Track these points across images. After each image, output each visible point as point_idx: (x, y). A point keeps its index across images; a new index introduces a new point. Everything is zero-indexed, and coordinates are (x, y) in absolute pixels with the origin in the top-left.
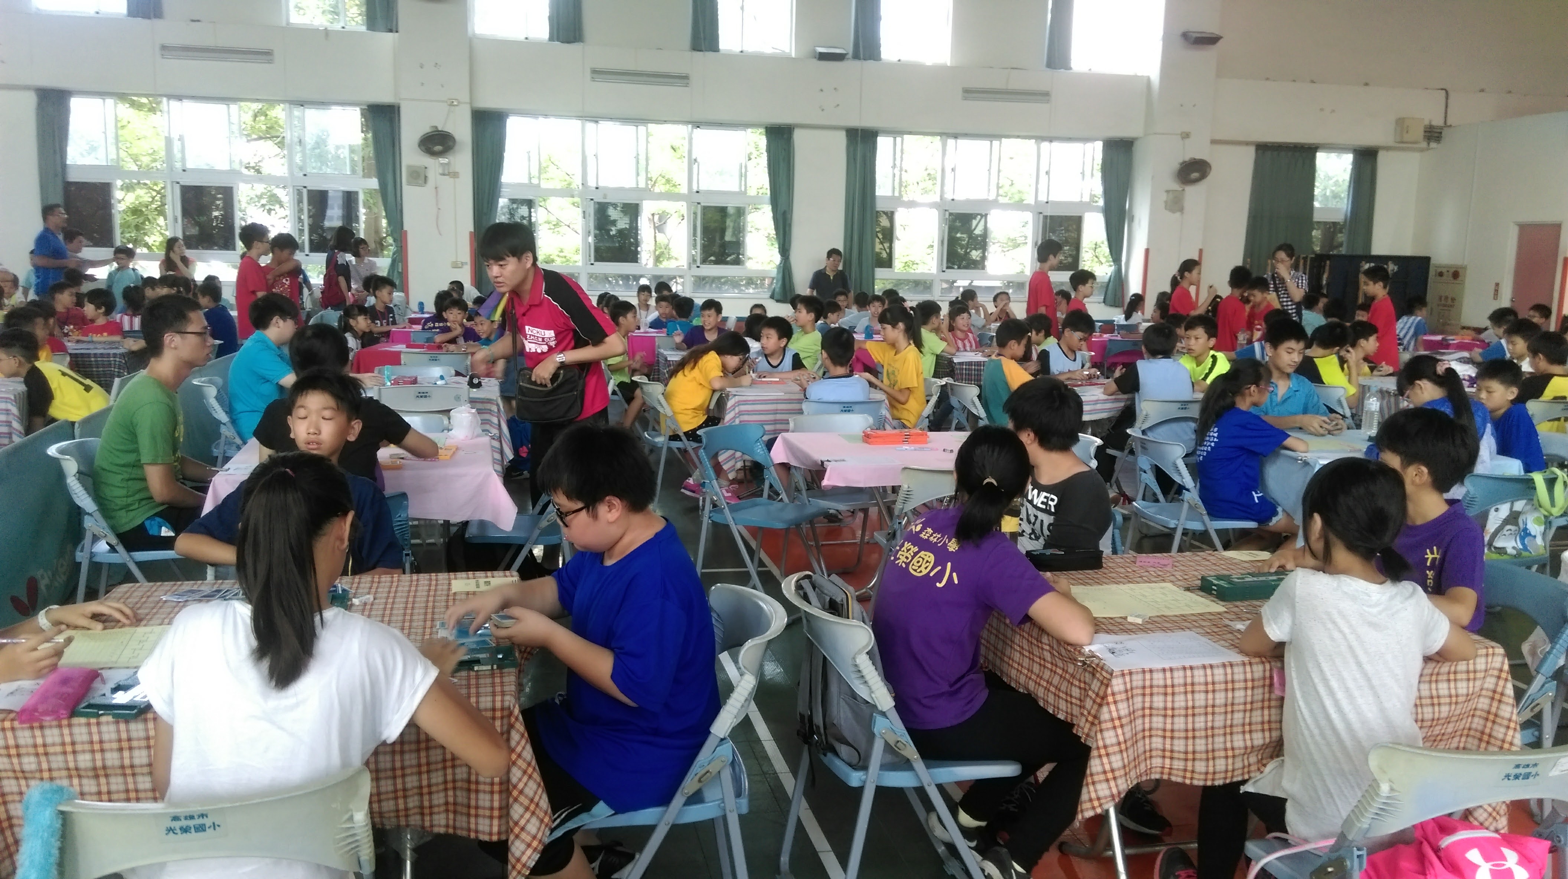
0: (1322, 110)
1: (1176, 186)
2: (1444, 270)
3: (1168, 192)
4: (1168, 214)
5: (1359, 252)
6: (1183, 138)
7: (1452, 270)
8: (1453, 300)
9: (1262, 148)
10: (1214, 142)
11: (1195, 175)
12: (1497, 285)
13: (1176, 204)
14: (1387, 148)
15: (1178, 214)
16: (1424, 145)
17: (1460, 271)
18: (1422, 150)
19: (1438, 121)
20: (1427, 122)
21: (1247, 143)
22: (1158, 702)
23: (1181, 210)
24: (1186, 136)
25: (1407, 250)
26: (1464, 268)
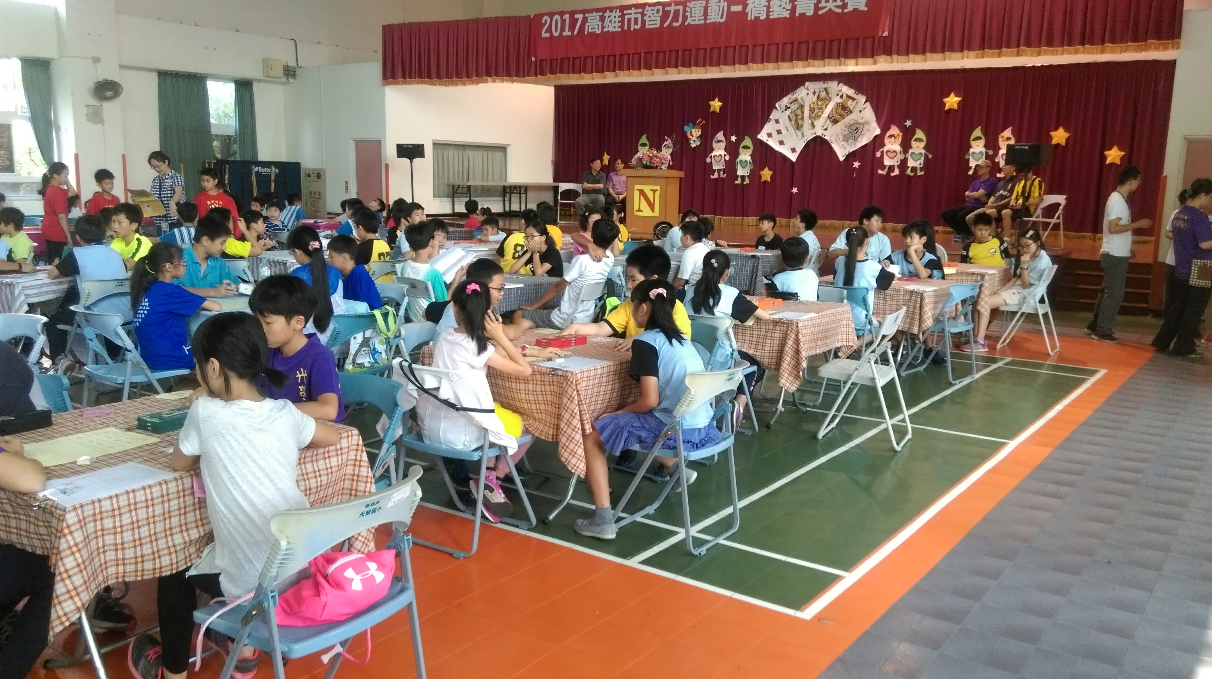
0: (206, 47)
1: (93, 102)
2: (311, 173)
3: (87, 106)
4: (91, 125)
5: (249, 158)
6: (94, 62)
7: (316, 172)
8: (319, 193)
9: (163, 75)
10: (121, 67)
11: (109, 94)
12: (347, 183)
13: (96, 117)
14: (259, 81)
15: (100, 125)
16: (284, 80)
17: (321, 173)
18: (284, 84)
19: (292, 63)
20: (284, 63)
21: (150, 70)
22: (108, 523)
23: (102, 122)
24: (96, 60)
25: (283, 158)
26: (324, 171)
